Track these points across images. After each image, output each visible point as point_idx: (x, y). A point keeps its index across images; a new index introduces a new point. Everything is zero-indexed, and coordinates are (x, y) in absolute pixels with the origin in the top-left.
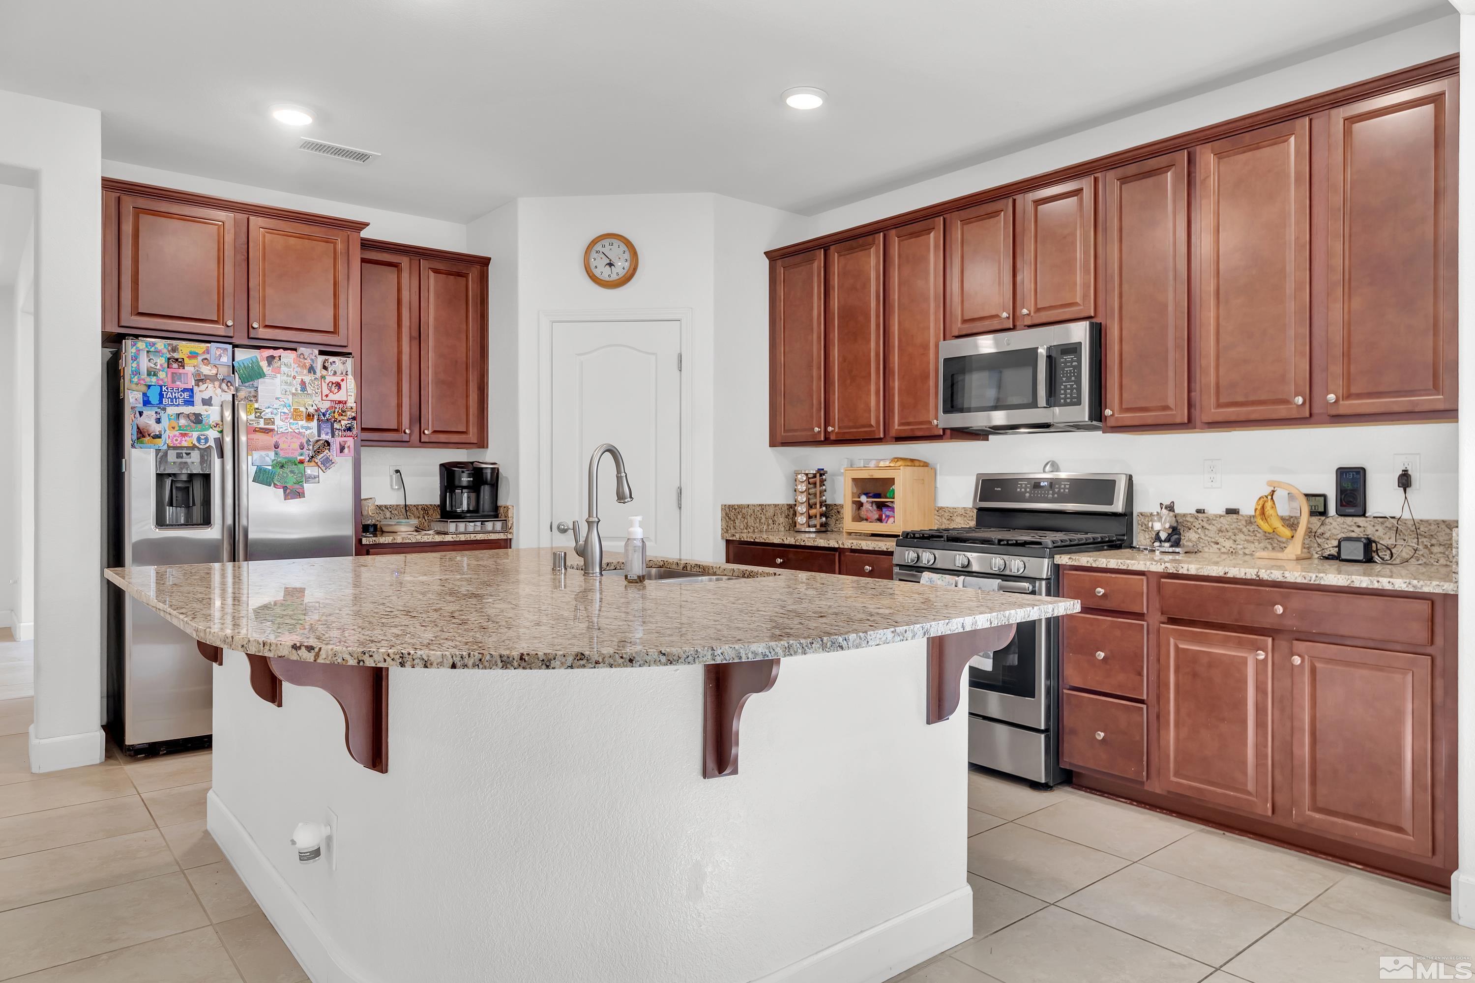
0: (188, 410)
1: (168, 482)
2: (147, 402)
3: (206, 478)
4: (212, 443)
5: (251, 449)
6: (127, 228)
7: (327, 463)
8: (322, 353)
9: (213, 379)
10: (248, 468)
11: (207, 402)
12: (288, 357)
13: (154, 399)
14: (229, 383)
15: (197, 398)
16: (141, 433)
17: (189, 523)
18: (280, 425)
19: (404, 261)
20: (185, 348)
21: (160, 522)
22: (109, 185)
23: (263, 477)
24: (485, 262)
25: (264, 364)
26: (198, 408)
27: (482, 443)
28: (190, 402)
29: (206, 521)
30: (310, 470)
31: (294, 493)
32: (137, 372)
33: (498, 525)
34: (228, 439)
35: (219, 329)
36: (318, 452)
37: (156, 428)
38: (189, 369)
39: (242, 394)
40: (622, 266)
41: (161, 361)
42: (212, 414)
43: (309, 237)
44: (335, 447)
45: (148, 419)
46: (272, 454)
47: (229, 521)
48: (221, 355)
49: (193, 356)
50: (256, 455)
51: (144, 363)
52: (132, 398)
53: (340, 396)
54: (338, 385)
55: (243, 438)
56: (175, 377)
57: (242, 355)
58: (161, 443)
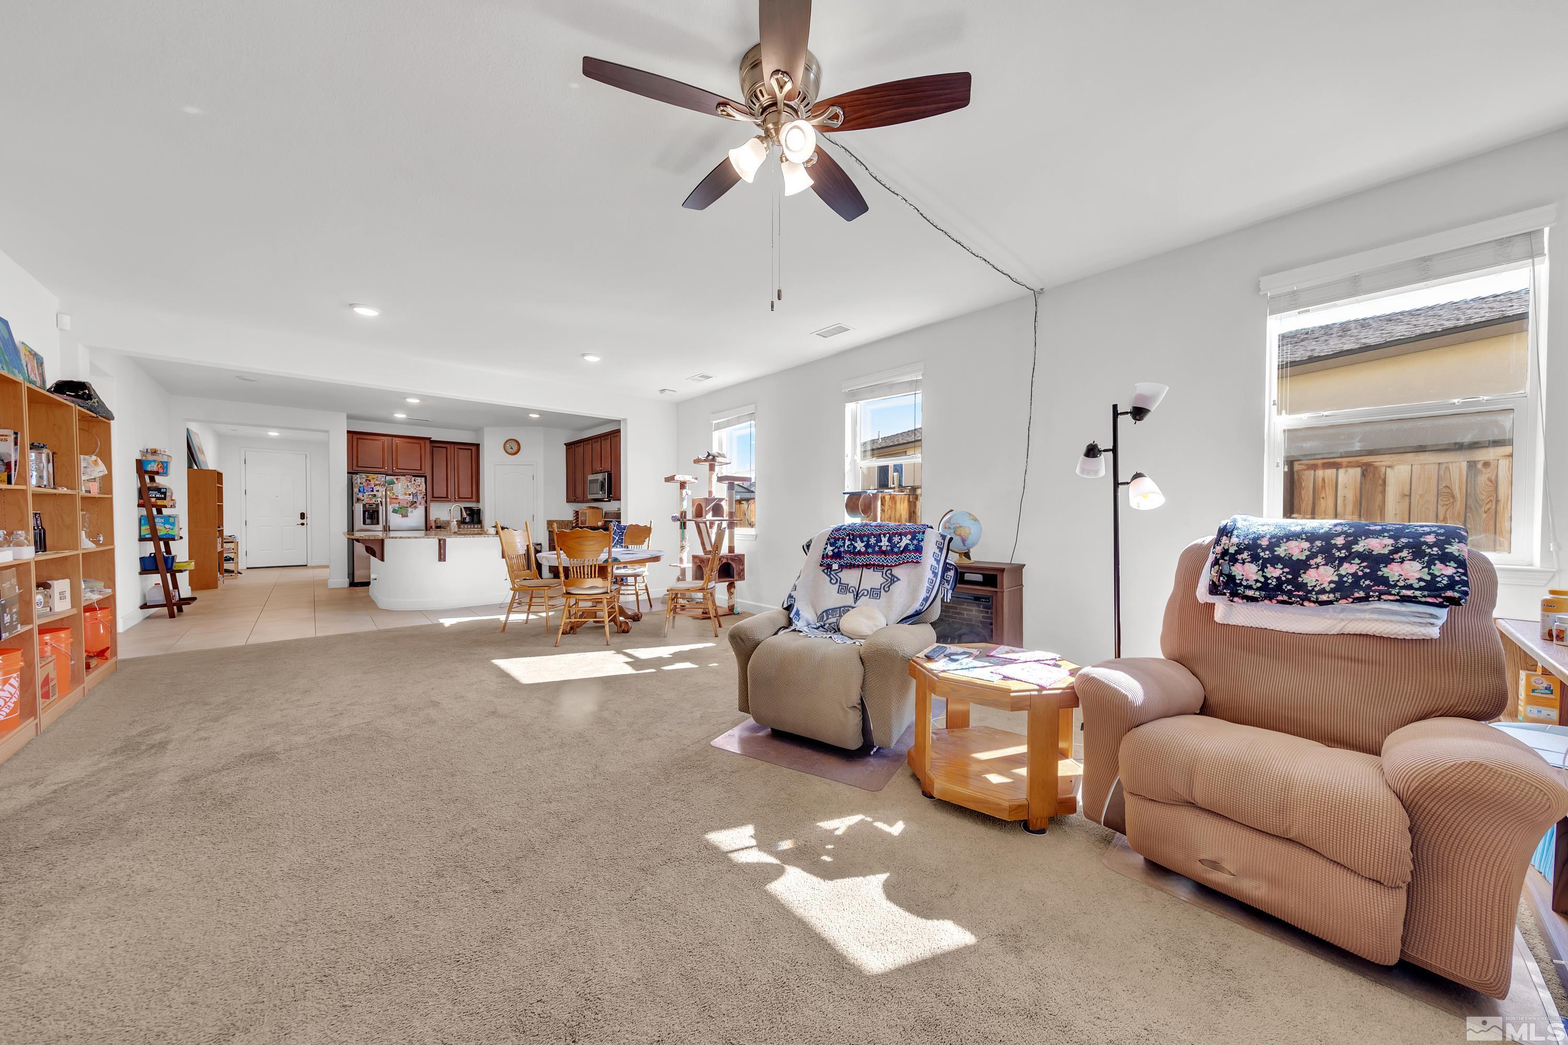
0: (372, 493)
1: (367, 513)
2: (360, 491)
3: (378, 512)
4: (379, 502)
5: (391, 504)
6: (355, 443)
7: (416, 508)
8: (414, 476)
9: (379, 485)
10: (390, 508)
11: (378, 491)
12: (402, 478)
13: (362, 490)
14: (384, 486)
15: (375, 490)
16: (358, 500)
17: (372, 524)
18: (400, 497)
19: (448, 446)
20: (371, 476)
21: (364, 523)
22: (348, 432)
23: (395, 511)
24: (478, 445)
25: (395, 480)
26: (375, 493)
27: (478, 501)
28: (372, 491)
29: (378, 523)
30: (410, 509)
31: (405, 516)
32: (357, 483)
33: (479, 526)
34: (384, 500)
35: (383, 470)
36: (412, 504)
37: (362, 498)
38: (372, 482)
39: (388, 489)
40: (515, 448)
41: (364, 480)
42: (379, 494)
43: (415, 443)
44: (418, 503)
45: (360, 495)
46: (398, 505)
47: (384, 524)
48: (382, 478)
49: (373, 479)
50: (393, 505)
51: (359, 481)
52: (356, 490)
53: (420, 488)
54: (419, 485)
55: (388, 500)
56: (368, 485)
57: (388, 478)
58: (364, 502)
